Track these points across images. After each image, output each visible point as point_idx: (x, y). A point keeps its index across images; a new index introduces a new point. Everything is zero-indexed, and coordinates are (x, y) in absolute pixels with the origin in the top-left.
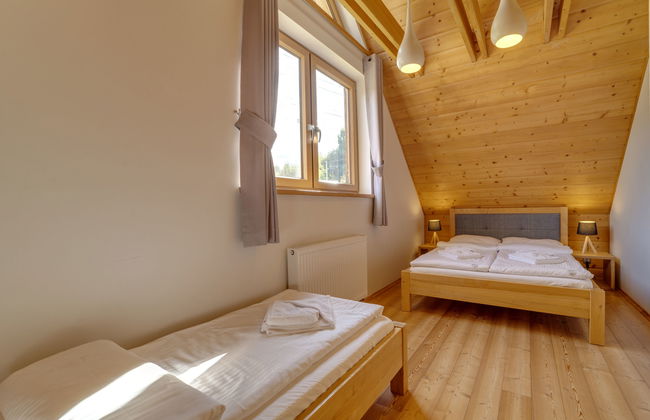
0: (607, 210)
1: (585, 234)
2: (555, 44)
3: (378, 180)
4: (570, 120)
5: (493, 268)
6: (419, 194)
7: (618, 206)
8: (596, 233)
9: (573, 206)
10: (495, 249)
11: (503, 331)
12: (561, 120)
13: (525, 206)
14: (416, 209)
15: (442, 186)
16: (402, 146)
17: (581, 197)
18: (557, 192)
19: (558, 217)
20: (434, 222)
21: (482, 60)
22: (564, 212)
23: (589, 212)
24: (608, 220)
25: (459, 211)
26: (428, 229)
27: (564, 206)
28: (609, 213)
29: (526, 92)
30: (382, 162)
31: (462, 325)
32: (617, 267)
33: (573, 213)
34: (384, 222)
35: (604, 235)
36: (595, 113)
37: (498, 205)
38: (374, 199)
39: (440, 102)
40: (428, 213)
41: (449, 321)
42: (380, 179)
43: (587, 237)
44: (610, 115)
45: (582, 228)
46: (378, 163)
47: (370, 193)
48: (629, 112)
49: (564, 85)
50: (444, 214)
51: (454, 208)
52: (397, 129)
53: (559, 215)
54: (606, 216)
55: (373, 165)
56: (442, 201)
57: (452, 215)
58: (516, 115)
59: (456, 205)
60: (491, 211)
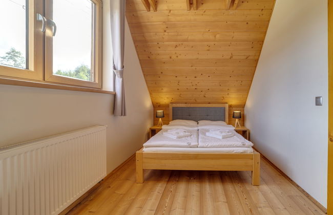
0: (243, 106)
1: (236, 118)
2: (231, 12)
3: (119, 81)
4: (234, 57)
5: (201, 144)
6: (151, 94)
7: (249, 104)
9: (230, 103)
10: (196, 128)
11: (208, 187)
12: (230, 57)
13: (209, 103)
14: (148, 103)
15: (165, 90)
17: (233, 99)
18: (224, 96)
20: (160, 112)
21: (193, 11)
22: (227, 106)
23: (237, 107)
24: (244, 110)
25: (175, 105)
26: (156, 117)
27: (227, 103)
28: (244, 107)
29: (215, 37)
30: (123, 67)
32: (249, 133)
33: (230, 106)
35: (242, 117)
36: (244, 55)
37: (196, 102)
38: (115, 96)
39: (166, 33)
40: (156, 106)
42: (121, 80)
44: (250, 58)
45: (235, 115)
46: (119, 67)
47: (112, 90)
48: (256, 58)
49: (233, 38)
50: (165, 107)
51: (171, 103)
53: (225, 108)
54: (241, 109)
55: (115, 68)
56: (165, 98)
57: (171, 108)
58: (209, 50)
59: (173, 101)
60: (192, 106)
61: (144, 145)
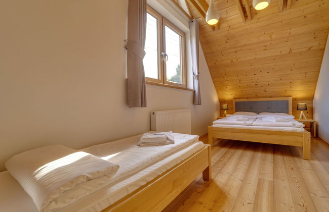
0: (312, 98)
1: (301, 110)
2: (285, 12)
3: (196, 82)
4: (293, 51)
5: (254, 123)
6: (217, 92)
7: (317, 96)
8: (306, 109)
9: (295, 97)
12: (288, 51)
13: (271, 97)
14: (216, 99)
15: (229, 88)
16: (209, 67)
17: (299, 92)
18: (286, 89)
19: (287, 102)
20: (225, 106)
21: (248, 22)
22: (290, 100)
23: (303, 100)
24: (312, 103)
25: (237, 100)
26: (222, 109)
27: (290, 96)
28: (312, 100)
29: (271, 37)
30: (199, 73)
31: (239, 152)
32: (317, 126)
33: (295, 100)
34: (200, 104)
35: (310, 111)
36: (306, 47)
37: (257, 97)
39: (228, 44)
40: (222, 102)
41: (232, 151)
43: (302, 112)
44: (312, 49)
45: (300, 107)
46: (196, 73)
47: (193, 88)
48: (322, 47)
49: (290, 34)
50: (229, 102)
51: (234, 99)
52: (206, 58)
53: (288, 101)
54: (309, 102)
55: (194, 75)
56: (229, 95)
57: (234, 102)
58: (266, 50)
59: (236, 97)
60: (253, 100)
61: (213, 122)
